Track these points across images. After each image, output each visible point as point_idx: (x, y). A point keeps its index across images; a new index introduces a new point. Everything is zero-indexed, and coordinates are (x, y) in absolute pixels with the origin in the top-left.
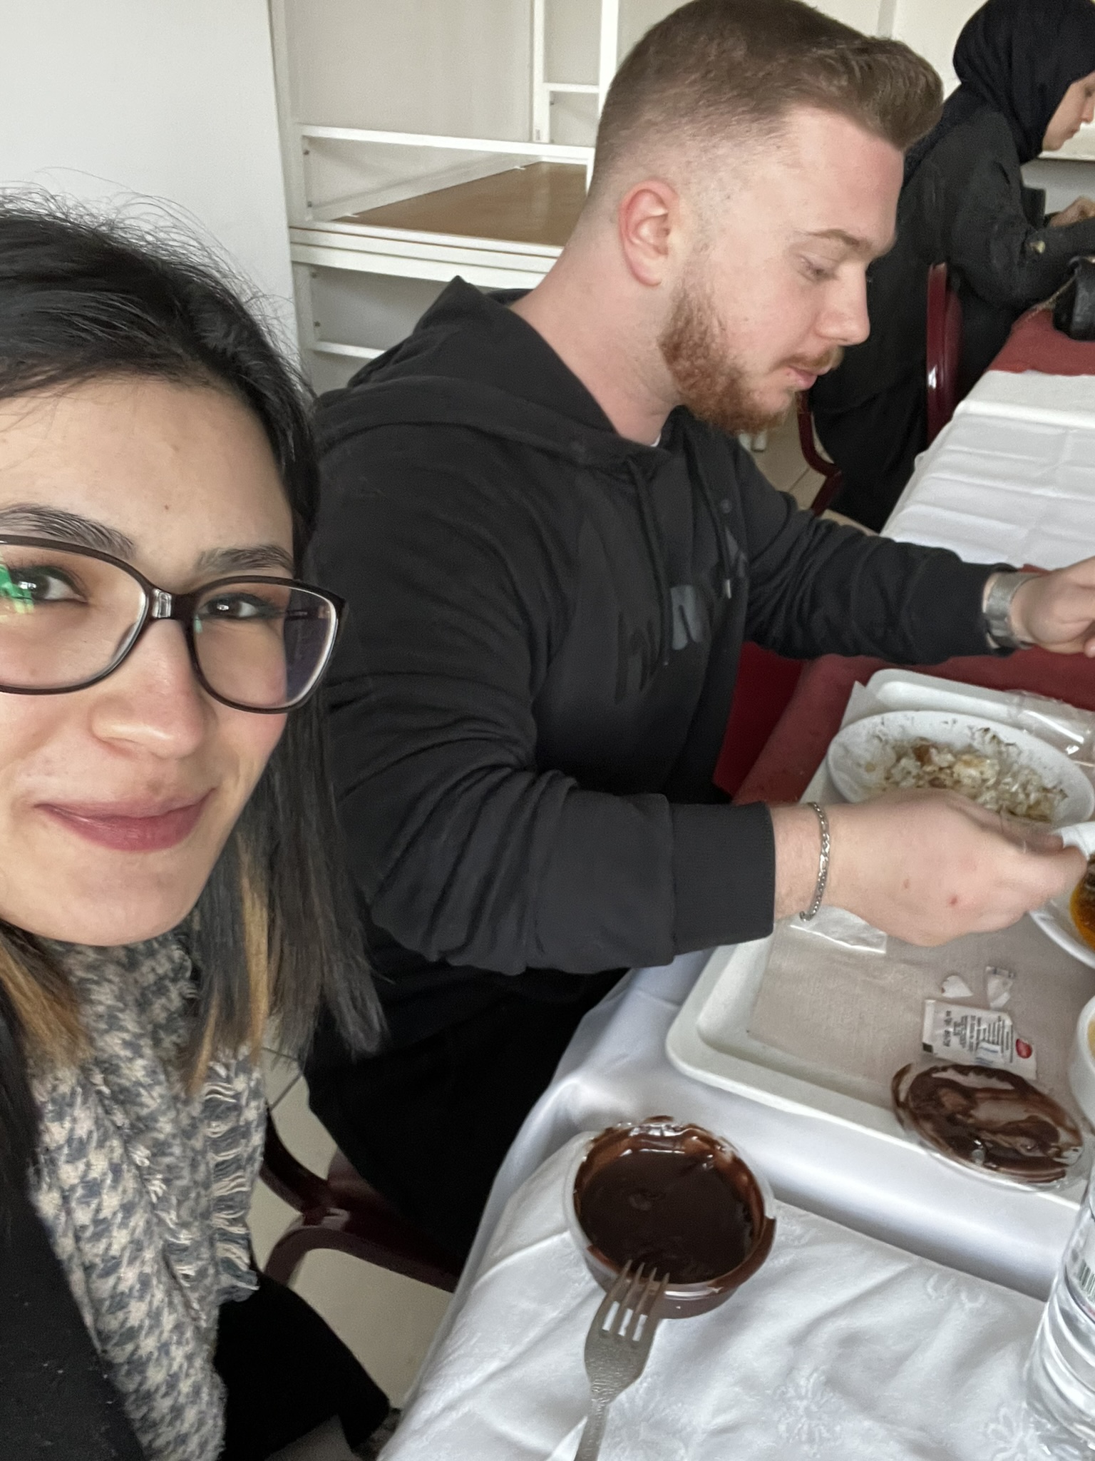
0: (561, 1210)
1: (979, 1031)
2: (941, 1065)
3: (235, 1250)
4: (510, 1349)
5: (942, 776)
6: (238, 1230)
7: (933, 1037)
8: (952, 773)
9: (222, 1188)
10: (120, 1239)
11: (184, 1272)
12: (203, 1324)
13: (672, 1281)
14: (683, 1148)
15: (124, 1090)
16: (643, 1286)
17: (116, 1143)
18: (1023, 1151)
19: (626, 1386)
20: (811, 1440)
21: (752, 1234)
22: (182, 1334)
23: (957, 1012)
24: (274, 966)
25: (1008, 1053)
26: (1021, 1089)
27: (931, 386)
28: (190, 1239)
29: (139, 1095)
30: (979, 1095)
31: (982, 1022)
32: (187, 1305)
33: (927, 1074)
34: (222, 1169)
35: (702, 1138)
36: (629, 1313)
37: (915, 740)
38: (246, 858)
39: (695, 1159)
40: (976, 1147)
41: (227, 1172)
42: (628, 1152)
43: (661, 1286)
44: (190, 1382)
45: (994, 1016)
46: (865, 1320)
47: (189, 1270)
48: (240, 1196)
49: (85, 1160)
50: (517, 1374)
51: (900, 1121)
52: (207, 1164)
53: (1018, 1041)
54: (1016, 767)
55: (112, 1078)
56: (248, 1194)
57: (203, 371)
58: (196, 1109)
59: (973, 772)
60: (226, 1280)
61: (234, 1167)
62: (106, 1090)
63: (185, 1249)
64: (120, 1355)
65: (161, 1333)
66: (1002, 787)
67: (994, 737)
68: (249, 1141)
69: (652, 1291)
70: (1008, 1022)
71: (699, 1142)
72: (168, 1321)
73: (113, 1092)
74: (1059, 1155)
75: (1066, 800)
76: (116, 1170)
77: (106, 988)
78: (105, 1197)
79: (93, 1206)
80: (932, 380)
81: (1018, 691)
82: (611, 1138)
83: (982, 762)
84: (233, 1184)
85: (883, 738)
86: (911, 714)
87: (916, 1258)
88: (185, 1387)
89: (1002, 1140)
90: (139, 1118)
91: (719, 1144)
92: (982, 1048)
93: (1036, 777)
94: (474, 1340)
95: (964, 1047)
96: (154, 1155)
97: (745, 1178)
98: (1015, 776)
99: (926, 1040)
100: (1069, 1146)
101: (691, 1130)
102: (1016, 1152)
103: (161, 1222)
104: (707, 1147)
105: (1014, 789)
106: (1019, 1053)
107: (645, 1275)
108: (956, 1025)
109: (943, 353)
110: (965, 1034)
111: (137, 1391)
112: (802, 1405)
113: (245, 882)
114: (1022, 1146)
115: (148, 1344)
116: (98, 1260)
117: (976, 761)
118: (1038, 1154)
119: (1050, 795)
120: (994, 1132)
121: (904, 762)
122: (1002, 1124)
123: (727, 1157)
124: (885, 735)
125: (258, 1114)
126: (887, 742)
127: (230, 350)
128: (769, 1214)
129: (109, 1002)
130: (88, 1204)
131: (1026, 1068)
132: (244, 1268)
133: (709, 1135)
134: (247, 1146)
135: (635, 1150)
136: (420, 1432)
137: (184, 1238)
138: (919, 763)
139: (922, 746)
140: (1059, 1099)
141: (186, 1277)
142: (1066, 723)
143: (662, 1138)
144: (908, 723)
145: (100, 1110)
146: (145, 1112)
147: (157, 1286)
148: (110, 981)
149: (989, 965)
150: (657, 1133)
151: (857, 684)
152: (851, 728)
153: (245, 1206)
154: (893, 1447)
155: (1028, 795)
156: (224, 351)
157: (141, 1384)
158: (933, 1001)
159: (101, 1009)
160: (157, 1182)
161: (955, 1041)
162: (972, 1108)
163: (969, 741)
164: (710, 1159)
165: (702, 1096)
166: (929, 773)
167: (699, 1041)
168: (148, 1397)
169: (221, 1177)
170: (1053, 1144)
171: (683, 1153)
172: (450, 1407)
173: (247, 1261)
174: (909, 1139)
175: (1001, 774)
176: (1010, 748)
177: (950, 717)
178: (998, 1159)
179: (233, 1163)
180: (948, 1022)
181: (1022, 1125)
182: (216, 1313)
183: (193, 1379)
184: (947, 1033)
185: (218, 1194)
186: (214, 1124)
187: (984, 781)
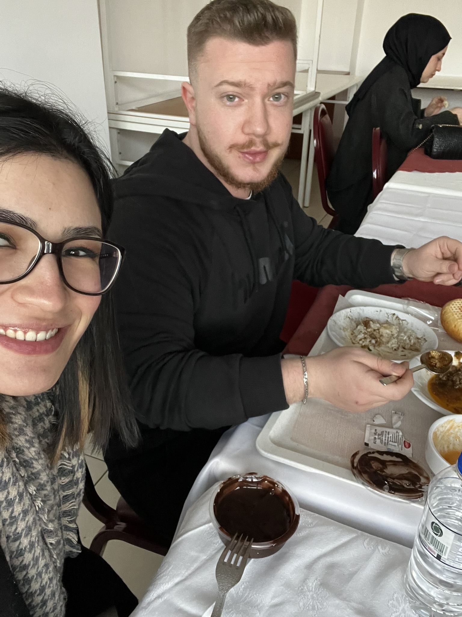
0: (208, 513)
1: (388, 437)
2: (371, 451)
3: (71, 535)
4: (186, 572)
5: (375, 333)
6: (72, 525)
7: (369, 440)
8: (379, 332)
9: (66, 507)
10: (21, 525)
11: (50, 542)
12: (58, 565)
13: (254, 542)
14: (261, 486)
15: (25, 461)
16: (242, 543)
17: (21, 483)
18: (405, 486)
19: (233, 586)
20: (313, 608)
21: (290, 522)
22: (48, 568)
23: (379, 430)
24: (91, 410)
25: (400, 446)
26: (405, 461)
27: (374, 178)
28: (53, 527)
29: (32, 463)
30: (387, 463)
31: (390, 433)
32: (51, 556)
33: (366, 455)
34: (66, 498)
35: (269, 481)
36: (235, 555)
37: (364, 318)
38: (80, 363)
39: (267, 490)
40: (386, 484)
41: (68, 500)
42: (238, 488)
43: (250, 544)
44: (50, 590)
45: (395, 431)
46: (337, 558)
47: (53, 541)
48: (73, 510)
49: (7, 490)
50: (188, 583)
51: (354, 474)
52: (59, 496)
53: (404, 441)
54: (405, 330)
55: (20, 455)
56: (78, 509)
57: (65, 152)
58: (55, 471)
59: (388, 331)
60: (68, 548)
61: (71, 497)
62: (17, 460)
63: (51, 531)
64: (20, 576)
65: (38, 568)
66: (400, 337)
67: (397, 317)
68: (78, 487)
69: (245, 545)
70: (401, 434)
71: (268, 483)
72: (42, 563)
73: (20, 462)
74: (421, 487)
75: (427, 342)
76: (21, 495)
77: (19, 416)
78: (15, 507)
79: (10, 510)
80: (375, 174)
81: (407, 298)
82: (231, 482)
83: (391, 327)
84: (71, 505)
85: (351, 318)
86: (362, 308)
87: (360, 531)
88: (48, 591)
89: (397, 482)
90: (32, 474)
91: (277, 484)
92: (390, 444)
93: (414, 334)
94: (170, 568)
95: (382, 444)
96: (37, 490)
97: (287, 498)
98: (405, 333)
99: (366, 441)
100: (425, 483)
101: (265, 478)
102: (403, 487)
103: (40, 519)
104: (271, 485)
105: (405, 338)
106: (405, 446)
107: (243, 539)
108: (379, 435)
109: (379, 165)
110: (383, 438)
111: (27, 592)
112: (310, 594)
113: (80, 374)
114: (405, 484)
115: (32, 572)
116: (11, 534)
117: (389, 327)
118: (412, 487)
119: (419, 341)
120: (394, 479)
121: (359, 327)
122: (397, 475)
123: (280, 490)
124: (351, 316)
125: (82, 475)
126: (352, 319)
127: (76, 145)
128: (297, 513)
129: (20, 423)
130: (8, 510)
131: (408, 452)
132: (75, 543)
133: (272, 480)
134: (77, 488)
135: (241, 487)
136: (145, 608)
137: (51, 527)
138: (365, 328)
139: (367, 320)
140: (422, 465)
141: (51, 544)
142: (427, 312)
143: (252, 482)
144: (361, 312)
145: (14, 469)
146: (35, 471)
147: (37, 546)
148: (20, 414)
149: (393, 410)
150: (250, 480)
151: (340, 296)
152: (338, 313)
153: (76, 515)
154: (349, 611)
155: (410, 341)
156: (74, 145)
157: (28, 589)
158: (369, 425)
159: (16, 426)
160: (39, 502)
161: (378, 441)
162: (384, 469)
163: (387, 319)
164: (273, 491)
165: (272, 465)
166: (369, 332)
167: (270, 442)
168: (32, 595)
169: (66, 502)
170: (418, 483)
171: (261, 488)
172: (159, 597)
173: (77, 540)
174: (358, 482)
175: (399, 332)
176: (404, 322)
177: (378, 309)
178: (395, 489)
179: (71, 496)
180: (375, 434)
181: (404, 475)
182: (63, 560)
183: (51, 589)
184: (375, 438)
185: (64, 509)
186: (62, 478)
187: (393, 335)
